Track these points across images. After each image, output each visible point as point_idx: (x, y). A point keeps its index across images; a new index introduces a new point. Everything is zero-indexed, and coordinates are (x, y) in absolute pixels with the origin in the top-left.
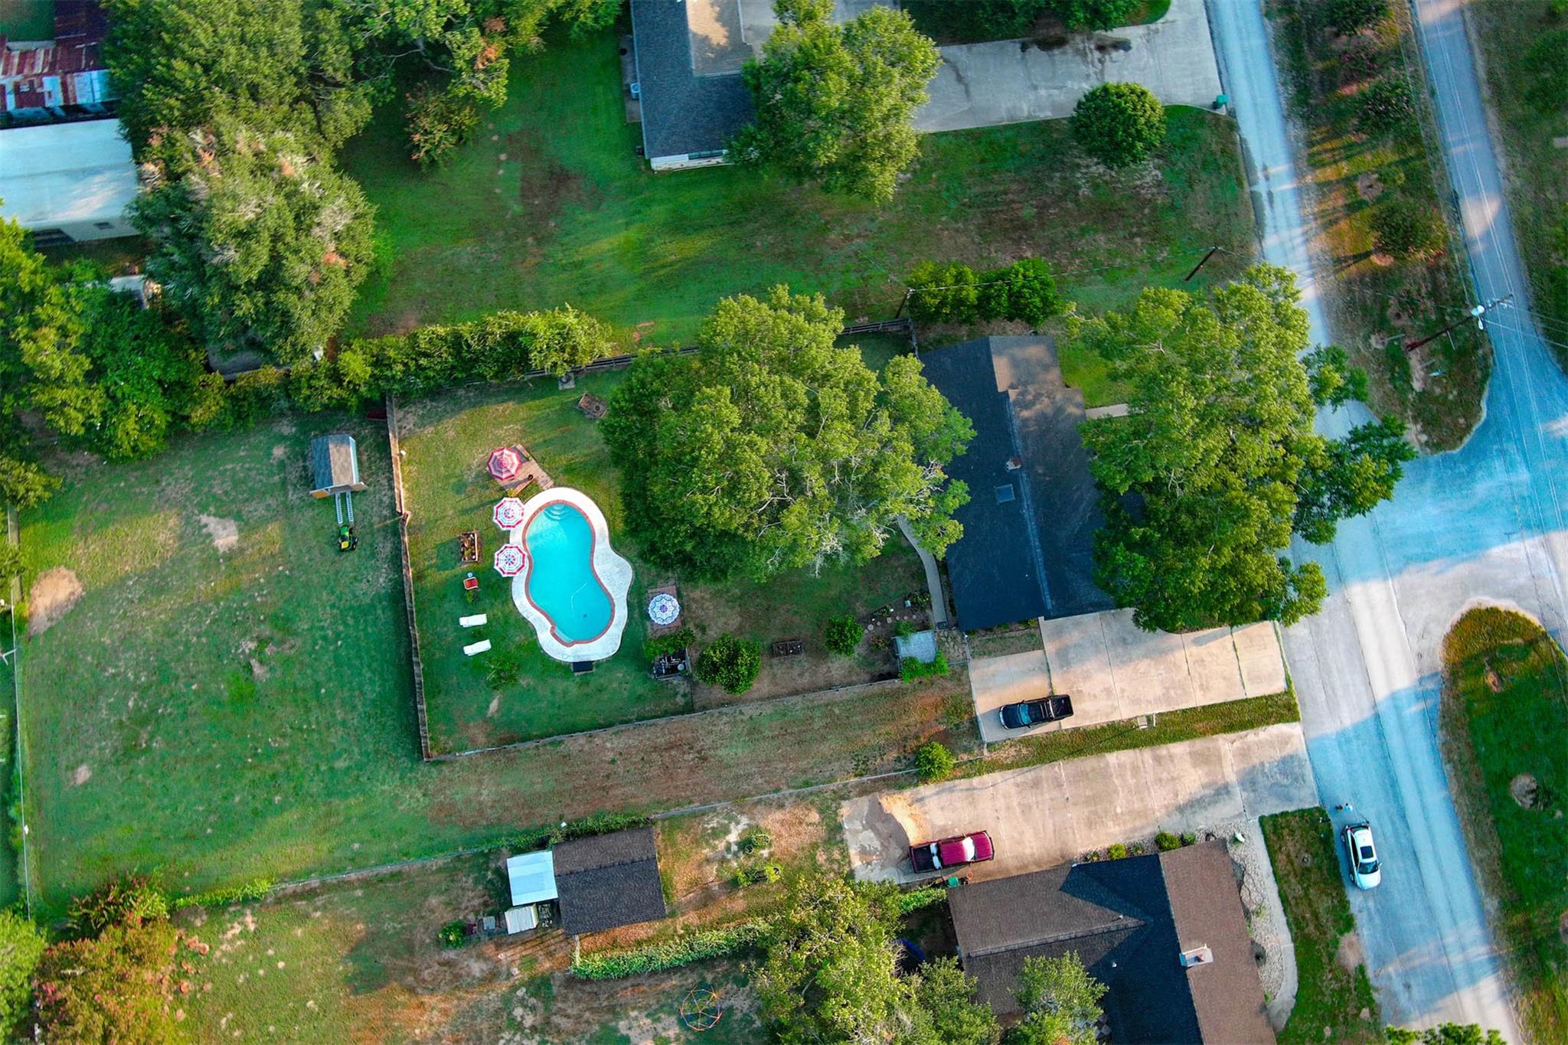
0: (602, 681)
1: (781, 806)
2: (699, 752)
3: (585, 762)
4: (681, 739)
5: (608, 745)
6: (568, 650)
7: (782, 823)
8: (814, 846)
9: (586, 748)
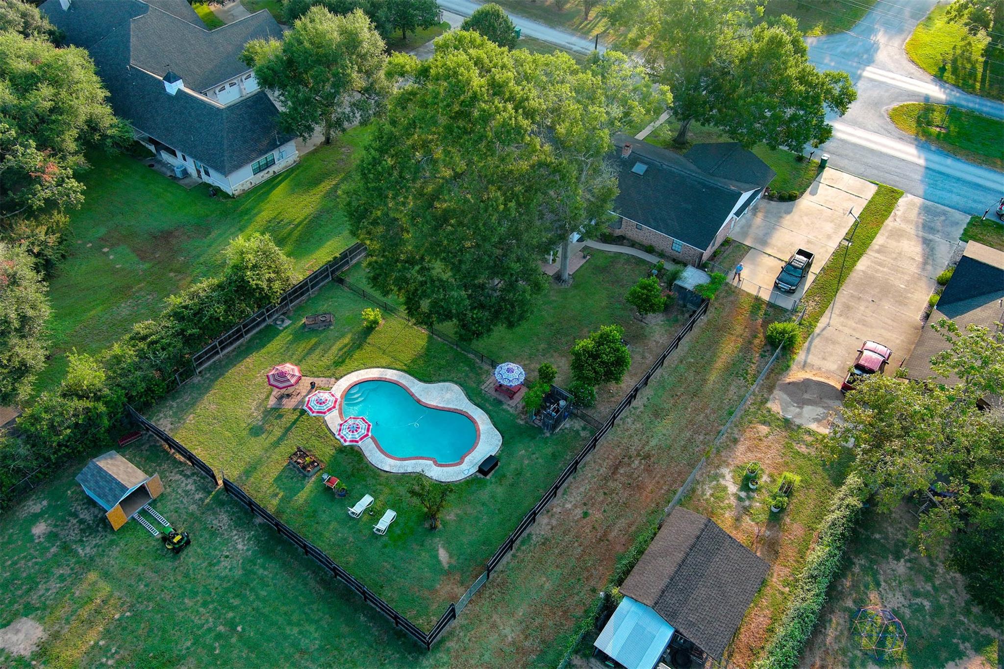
0: (513, 467)
1: (735, 441)
2: (638, 455)
3: (565, 533)
4: (616, 458)
5: (569, 506)
6: (464, 466)
7: (749, 449)
8: (787, 446)
9: (554, 522)
